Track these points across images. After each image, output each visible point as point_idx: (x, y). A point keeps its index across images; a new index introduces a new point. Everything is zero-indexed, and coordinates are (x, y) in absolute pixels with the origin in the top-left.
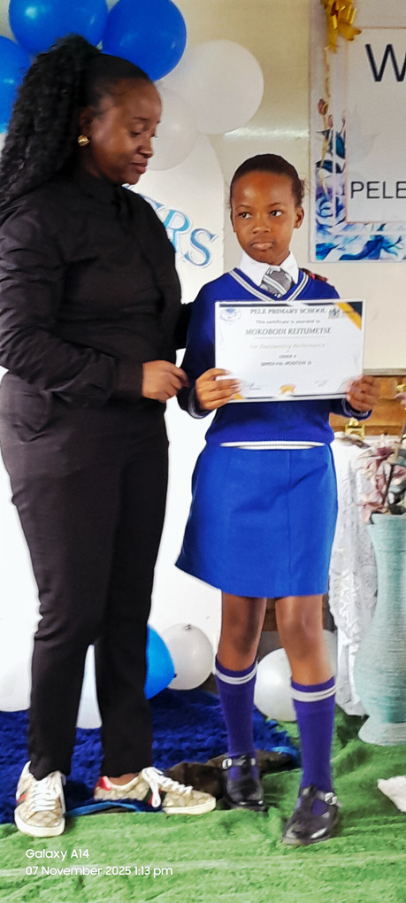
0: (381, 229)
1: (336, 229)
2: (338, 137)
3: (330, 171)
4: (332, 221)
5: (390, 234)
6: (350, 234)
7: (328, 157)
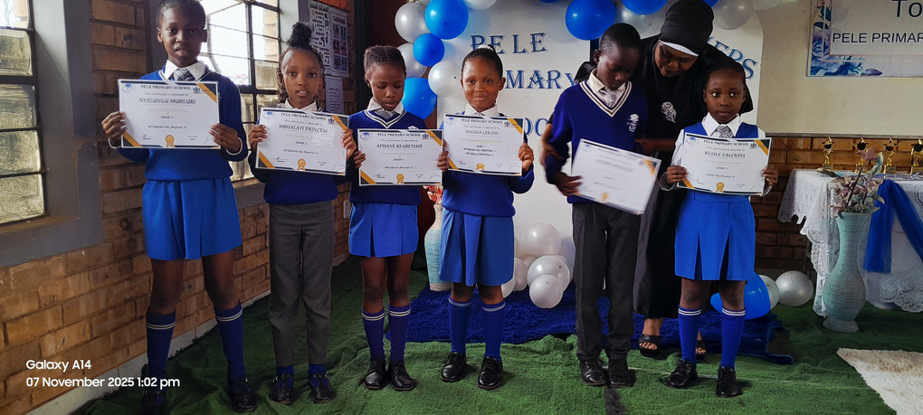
0: (849, 59)
1: (823, 58)
2: (827, 9)
3: (822, 28)
4: (821, 54)
5: (854, 61)
6: (831, 61)
7: (821, 20)
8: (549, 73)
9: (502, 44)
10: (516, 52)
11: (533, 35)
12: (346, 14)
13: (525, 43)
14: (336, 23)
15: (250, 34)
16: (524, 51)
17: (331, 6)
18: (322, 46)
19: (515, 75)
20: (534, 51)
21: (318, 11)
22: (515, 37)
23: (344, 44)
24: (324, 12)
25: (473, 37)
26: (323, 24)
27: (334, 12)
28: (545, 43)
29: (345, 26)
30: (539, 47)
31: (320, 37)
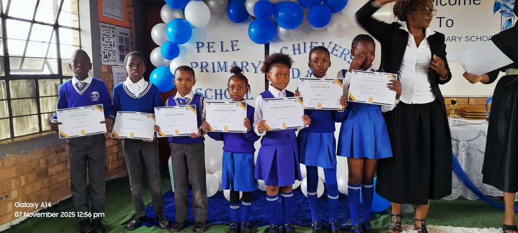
8: (242, 63)
9: (214, 47)
10: (222, 51)
11: (232, 42)
12: (129, 30)
13: (228, 46)
14: (121, 35)
15: (58, 44)
16: (227, 51)
17: (117, 26)
18: (110, 49)
19: (222, 64)
20: (233, 50)
21: (106, 29)
22: (222, 42)
23: (128, 47)
24: (111, 30)
25: (197, 43)
26: (111, 36)
27: (119, 30)
28: (239, 46)
29: (129, 36)
30: (235, 48)
31: (108, 44)
